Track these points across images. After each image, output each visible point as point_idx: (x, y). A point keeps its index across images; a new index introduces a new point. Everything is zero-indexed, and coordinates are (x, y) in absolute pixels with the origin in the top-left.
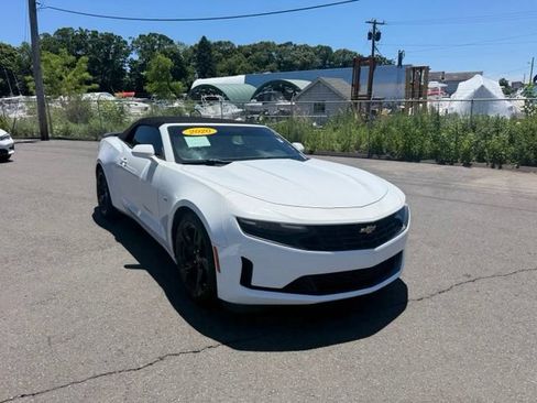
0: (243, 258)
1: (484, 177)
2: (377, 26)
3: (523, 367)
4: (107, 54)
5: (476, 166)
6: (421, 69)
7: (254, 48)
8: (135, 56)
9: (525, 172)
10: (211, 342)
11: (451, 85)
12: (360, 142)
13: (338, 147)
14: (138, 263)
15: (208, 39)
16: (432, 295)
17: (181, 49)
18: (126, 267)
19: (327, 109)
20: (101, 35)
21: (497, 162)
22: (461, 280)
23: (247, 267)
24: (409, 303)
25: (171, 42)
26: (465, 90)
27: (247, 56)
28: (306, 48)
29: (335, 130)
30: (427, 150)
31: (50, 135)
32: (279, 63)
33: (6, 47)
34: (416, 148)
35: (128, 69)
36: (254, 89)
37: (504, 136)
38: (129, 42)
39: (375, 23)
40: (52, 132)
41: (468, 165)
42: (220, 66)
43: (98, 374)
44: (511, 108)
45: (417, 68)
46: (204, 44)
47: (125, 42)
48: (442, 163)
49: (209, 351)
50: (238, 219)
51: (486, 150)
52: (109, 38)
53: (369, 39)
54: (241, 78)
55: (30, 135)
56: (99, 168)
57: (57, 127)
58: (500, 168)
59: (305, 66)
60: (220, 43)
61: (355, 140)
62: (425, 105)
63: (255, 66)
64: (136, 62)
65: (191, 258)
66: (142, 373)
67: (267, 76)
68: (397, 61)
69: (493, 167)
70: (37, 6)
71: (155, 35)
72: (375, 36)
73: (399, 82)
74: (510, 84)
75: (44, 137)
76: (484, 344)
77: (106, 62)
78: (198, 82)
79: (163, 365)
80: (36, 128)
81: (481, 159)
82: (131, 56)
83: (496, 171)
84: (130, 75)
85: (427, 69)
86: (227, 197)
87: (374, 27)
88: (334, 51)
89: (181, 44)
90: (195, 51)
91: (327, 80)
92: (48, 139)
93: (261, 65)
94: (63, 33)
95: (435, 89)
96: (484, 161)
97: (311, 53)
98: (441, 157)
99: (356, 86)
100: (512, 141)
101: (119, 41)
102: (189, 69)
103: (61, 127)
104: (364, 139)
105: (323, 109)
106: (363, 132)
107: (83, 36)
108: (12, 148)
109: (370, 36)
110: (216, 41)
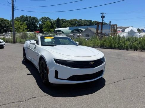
0: (55, 70)
1: (132, 53)
2: (104, 14)
3: (136, 103)
4: (33, 22)
5: (130, 50)
6: (115, 25)
7: (71, 21)
8: (40, 23)
9: (143, 52)
10: (46, 94)
11: (123, 30)
12: (98, 44)
13: (92, 45)
14: (31, 73)
15: (59, 18)
16: (112, 83)
17: (52, 21)
18: (27, 74)
19: (90, 36)
20: (32, 17)
21: (136, 49)
22: (121, 79)
23: (57, 73)
24: (105, 85)
25: (50, 19)
26: (127, 31)
27: (70, 23)
28: (85, 20)
29: (91, 41)
30: (116, 46)
31: (16, 42)
32: (78, 24)
33: (7, 20)
34: (113, 46)
35: (38, 26)
36: (71, 31)
37: (138, 42)
38: (39, 19)
39: (103, 14)
40: (17, 41)
41: (127, 50)
42: (62, 25)
43: (11, 102)
44: (140, 35)
45: (114, 25)
46: (58, 20)
47: (38, 19)
48: (121, 49)
49: (45, 97)
50: (54, 59)
51: (132, 46)
52: (34, 18)
53: (102, 18)
54: (68, 28)
55: (11, 42)
56: (24, 49)
57: (18, 40)
58: (136, 51)
59: (85, 25)
60: (63, 19)
61: (97, 43)
62: (116, 35)
63: (72, 25)
64: (40, 24)
65: (43, 71)
66: (24, 102)
67: (75, 27)
68: (109, 23)
69: (134, 51)
70: (14, 9)
71: (46, 17)
72: (103, 17)
73: (110, 29)
74: (140, 30)
75: (14, 42)
76: (126, 96)
77: (33, 24)
78: (57, 29)
79: (30, 100)
80: (13, 40)
81: (131, 48)
82: (39, 23)
83: (135, 52)
84: (39, 27)
85: (117, 25)
86: (52, 53)
87: (103, 15)
88: (93, 21)
89: (52, 20)
90: (56, 21)
91: (90, 28)
92: (15, 43)
93: (73, 25)
94: (22, 17)
95: (119, 31)
96: (132, 49)
97: (87, 22)
98: (120, 48)
99: (98, 30)
100: (139, 44)
101: (36, 19)
102: (54, 26)
103: (19, 40)
104: (99, 43)
105: (89, 35)
106: (99, 41)
107: (27, 17)
108: (5, 45)
109: (102, 17)
110: (62, 19)
